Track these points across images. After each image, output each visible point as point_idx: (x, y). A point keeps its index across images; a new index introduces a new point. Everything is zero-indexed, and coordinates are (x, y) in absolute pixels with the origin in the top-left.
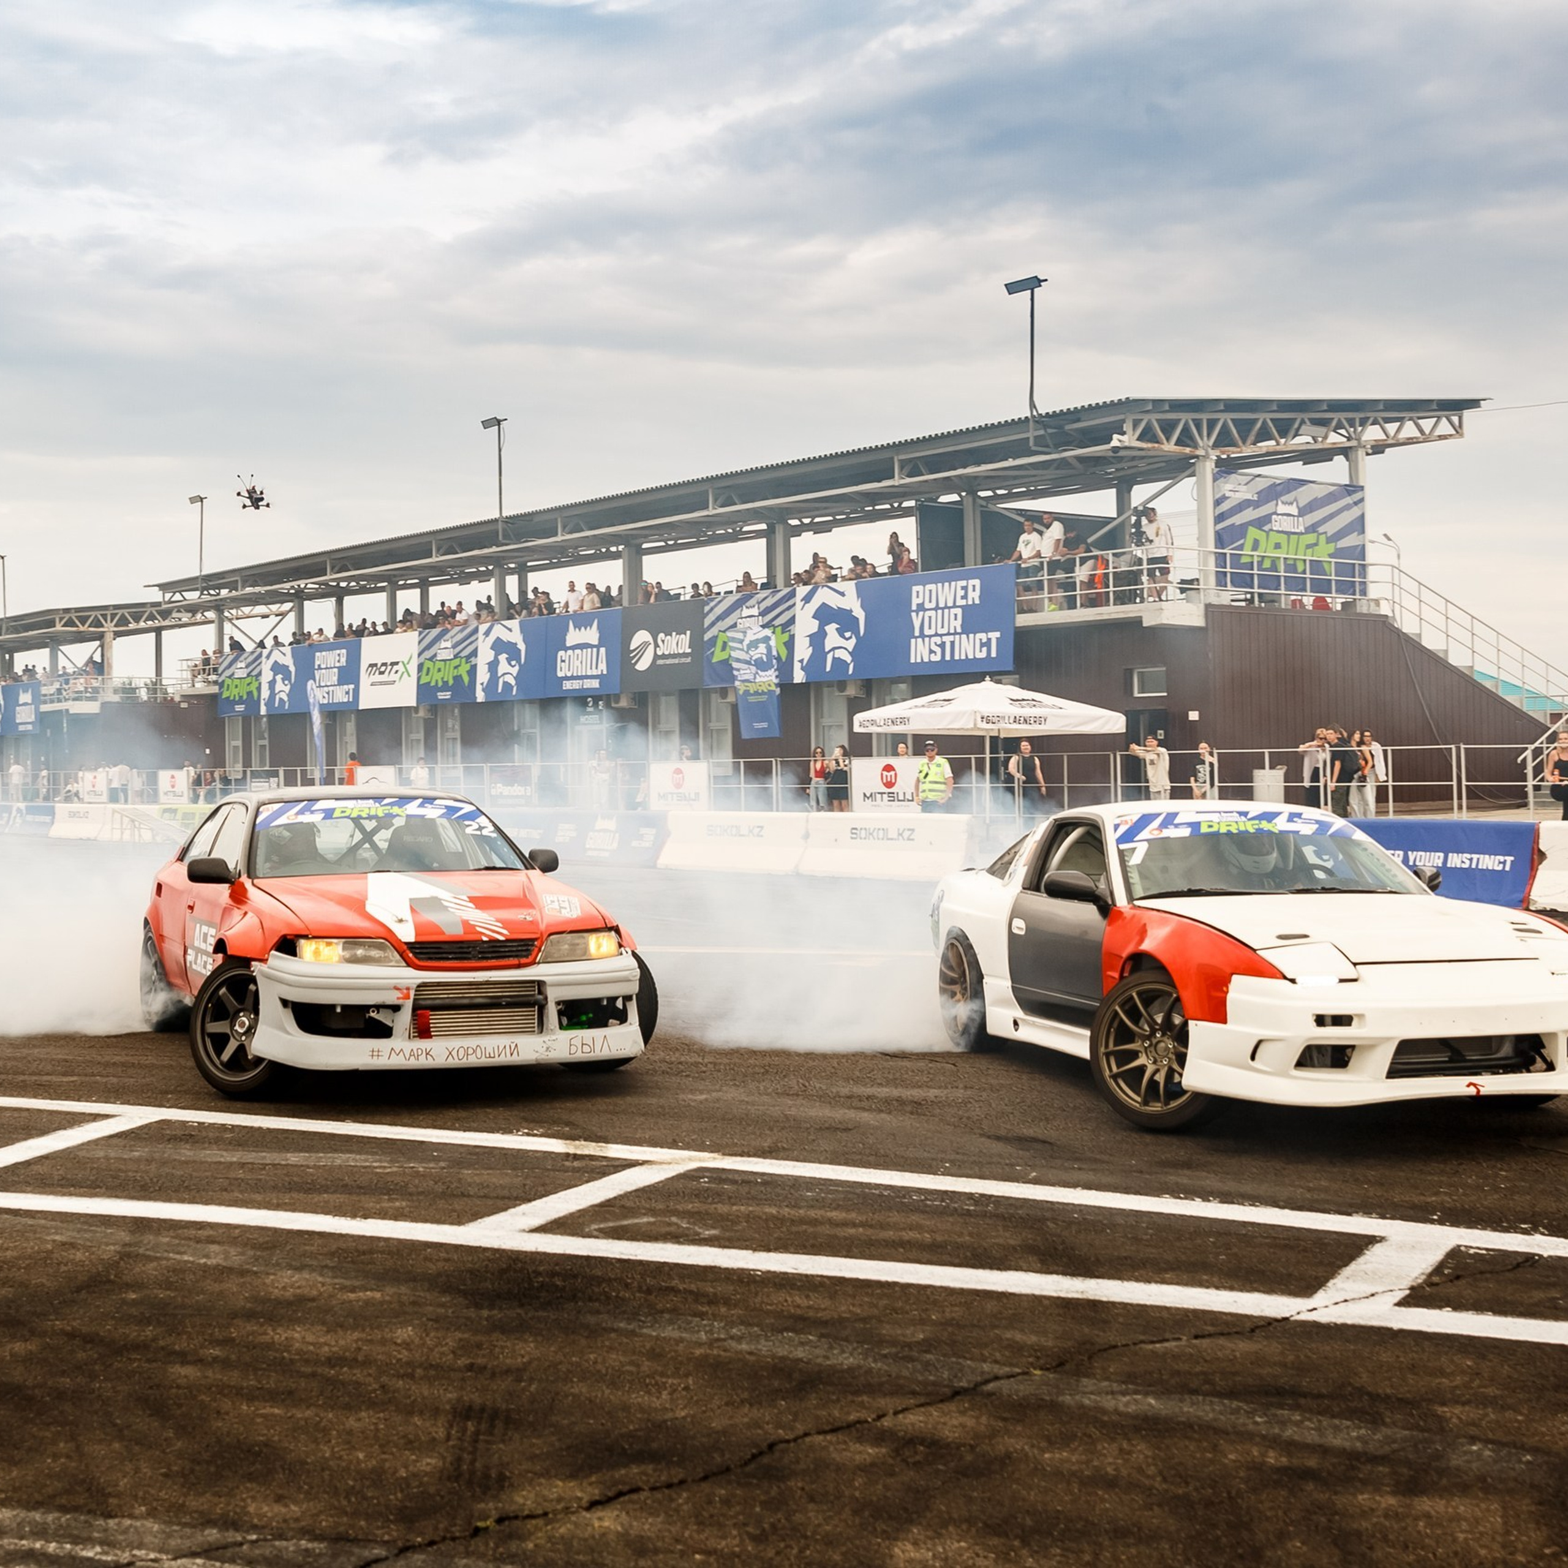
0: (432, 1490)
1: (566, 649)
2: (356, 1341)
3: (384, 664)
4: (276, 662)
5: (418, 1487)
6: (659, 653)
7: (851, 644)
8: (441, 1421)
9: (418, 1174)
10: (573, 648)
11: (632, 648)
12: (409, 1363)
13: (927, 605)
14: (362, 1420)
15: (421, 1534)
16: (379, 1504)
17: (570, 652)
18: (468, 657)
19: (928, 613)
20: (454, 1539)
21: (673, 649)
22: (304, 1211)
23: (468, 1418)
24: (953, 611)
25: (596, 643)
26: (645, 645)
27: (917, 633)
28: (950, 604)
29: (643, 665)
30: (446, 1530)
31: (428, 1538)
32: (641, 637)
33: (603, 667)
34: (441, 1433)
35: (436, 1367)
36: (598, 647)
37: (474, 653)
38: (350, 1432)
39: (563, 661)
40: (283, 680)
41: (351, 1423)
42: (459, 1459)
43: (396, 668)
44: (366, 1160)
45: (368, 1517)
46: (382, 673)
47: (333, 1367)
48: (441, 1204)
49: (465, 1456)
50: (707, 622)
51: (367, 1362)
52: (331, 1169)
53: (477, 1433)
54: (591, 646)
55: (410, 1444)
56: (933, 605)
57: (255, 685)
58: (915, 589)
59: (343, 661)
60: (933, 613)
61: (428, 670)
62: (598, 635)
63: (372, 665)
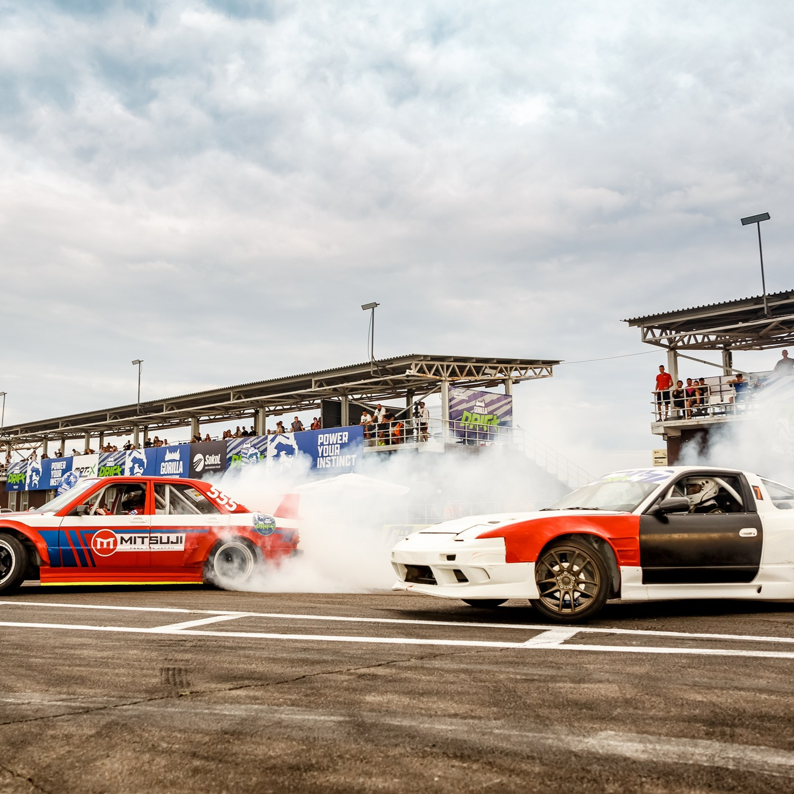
1: (165, 462)
3: (83, 468)
4: (33, 467)
6: (206, 464)
7: (291, 460)
10: (168, 461)
11: (194, 461)
13: (325, 443)
17: (167, 463)
18: (121, 465)
19: (325, 447)
21: (212, 462)
24: (336, 446)
25: (178, 459)
26: (201, 460)
27: (320, 455)
28: (335, 443)
29: (199, 469)
32: (199, 456)
33: (181, 470)
36: (179, 461)
37: (124, 464)
39: (163, 467)
40: (36, 475)
43: (88, 470)
46: (81, 472)
50: (228, 450)
54: (176, 461)
56: (327, 443)
57: (23, 477)
58: (320, 436)
59: (64, 467)
60: (327, 447)
61: (103, 471)
62: (179, 456)
63: (77, 468)
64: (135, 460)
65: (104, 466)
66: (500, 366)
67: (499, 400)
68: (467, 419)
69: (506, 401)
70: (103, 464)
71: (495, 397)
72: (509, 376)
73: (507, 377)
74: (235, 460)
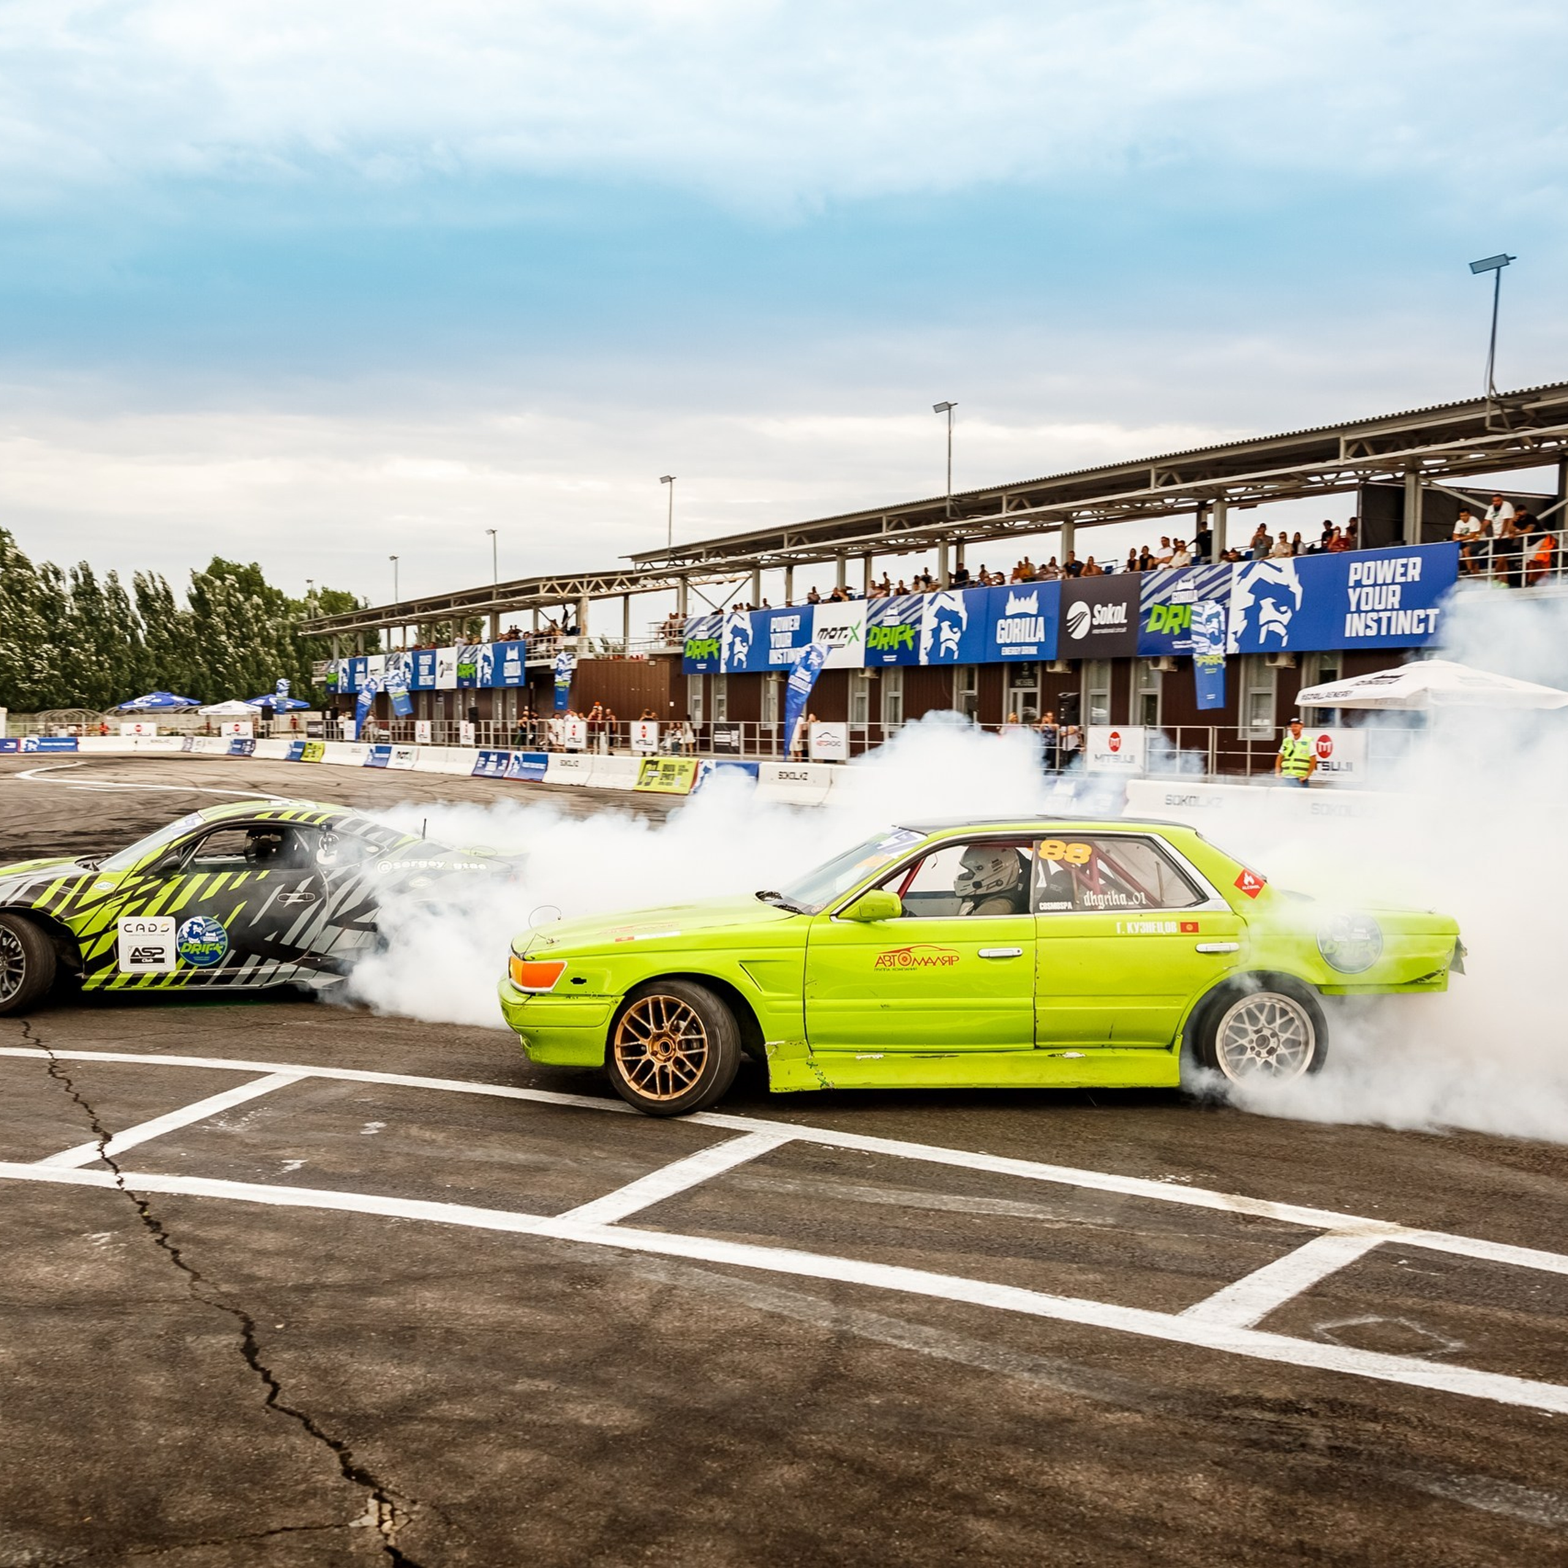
1: (1006, 618)
3: (834, 629)
4: (735, 626)
6: (1095, 623)
10: (1013, 617)
11: (1069, 617)
13: (1365, 582)
17: (1009, 621)
18: (913, 624)
19: (1365, 590)
21: (1109, 620)
24: (1392, 588)
25: (1035, 612)
26: (1083, 615)
27: (1353, 608)
28: (1389, 581)
29: (1079, 633)
32: (1078, 608)
33: (1041, 636)
36: (1036, 616)
37: (919, 621)
39: (1003, 629)
40: (742, 642)
43: (845, 633)
46: (832, 637)
50: (1144, 594)
54: (1031, 616)
56: (1371, 582)
57: (716, 646)
58: (1353, 566)
59: (797, 627)
60: (1370, 590)
61: (875, 634)
62: (1036, 606)
63: (823, 630)
64: (943, 615)
65: (878, 625)
70: (875, 620)
74: (1159, 616)
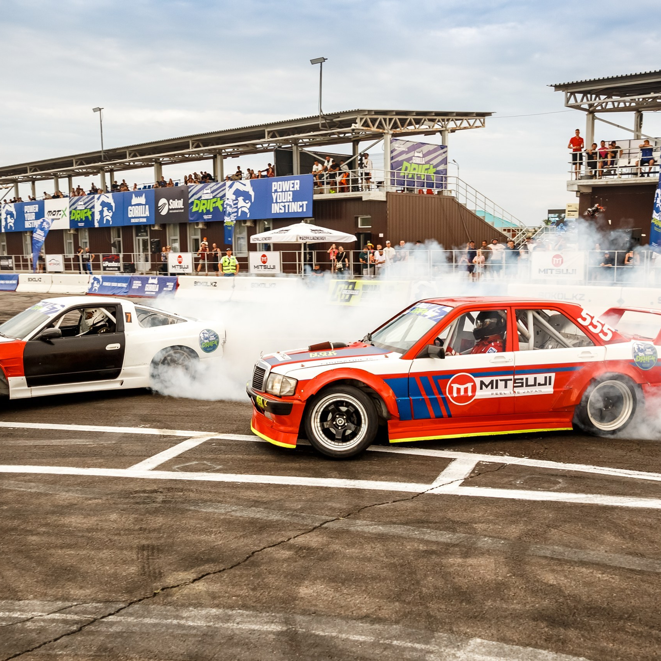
0: (136, 579)
2: (96, 521)
3: (55, 211)
4: (7, 210)
5: (131, 578)
6: (170, 208)
7: (248, 205)
8: (134, 551)
9: (104, 447)
10: (135, 205)
11: (159, 205)
12: (117, 529)
13: (278, 190)
14: (105, 554)
15: (136, 597)
16: (118, 587)
17: (133, 207)
18: (90, 209)
19: (279, 193)
20: (147, 598)
21: (176, 206)
22: (64, 466)
23: (144, 550)
24: (289, 193)
25: (144, 203)
26: (165, 204)
27: (274, 201)
28: (288, 190)
29: (164, 212)
30: (144, 595)
31: (138, 598)
32: (163, 201)
33: (147, 214)
34: (135, 557)
35: (128, 530)
36: (145, 205)
37: (93, 207)
38: (101, 559)
39: (131, 211)
40: (11, 217)
41: (101, 555)
42: (144, 567)
43: (60, 213)
44: (83, 442)
45: (115, 592)
46: (54, 215)
47: (89, 532)
48: (116, 460)
49: (145, 565)
50: (190, 195)
51: (102, 530)
52: (71, 446)
53: (148, 556)
54: (142, 205)
55: (125, 562)
56: (281, 190)
58: (274, 183)
59: (37, 210)
60: (280, 193)
61: (74, 214)
62: (145, 200)
63: (49, 212)
64: (104, 204)
65: (75, 209)
66: (438, 118)
67: (435, 151)
68: (406, 169)
69: (442, 151)
71: (431, 148)
72: (446, 127)
73: (444, 129)
74: (197, 205)
